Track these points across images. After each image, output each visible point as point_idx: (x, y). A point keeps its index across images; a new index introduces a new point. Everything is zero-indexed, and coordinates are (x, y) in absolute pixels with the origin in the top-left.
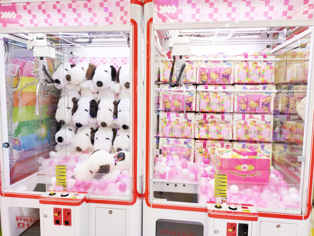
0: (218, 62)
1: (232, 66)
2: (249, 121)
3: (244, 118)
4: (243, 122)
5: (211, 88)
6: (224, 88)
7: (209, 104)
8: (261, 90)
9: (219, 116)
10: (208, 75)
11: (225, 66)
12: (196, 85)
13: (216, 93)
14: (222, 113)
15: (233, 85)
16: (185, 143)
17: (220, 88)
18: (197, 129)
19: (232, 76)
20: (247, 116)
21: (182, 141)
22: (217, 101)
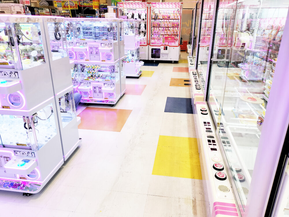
0: (167, 13)
1: (171, 14)
2: (174, 29)
3: (173, 28)
4: (173, 30)
5: (165, 20)
6: (169, 20)
7: (165, 25)
8: (177, 21)
9: (167, 28)
10: (165, 17)
11: (169, 14)
12: (162, 19)
13: (166, 22)
14: (168, 27)
15: (171, 19)
16: (159, 36)
17: (168, 20)
18: (161, 32)
19: (170, 17)
20: (174, 28)
21: (158, 35)
22: (167, 24)
